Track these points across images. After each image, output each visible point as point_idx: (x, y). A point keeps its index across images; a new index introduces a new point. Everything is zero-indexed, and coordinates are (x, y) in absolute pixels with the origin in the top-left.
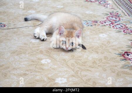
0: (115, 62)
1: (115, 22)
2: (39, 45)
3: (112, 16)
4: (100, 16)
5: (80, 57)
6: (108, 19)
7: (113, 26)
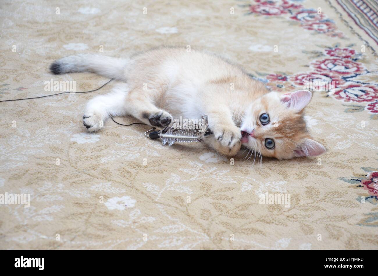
0: (340, 205)
1: (345, 78)
2: (99, 153)
3: (335, 60)
4: (294, 59)
5: (230, 189)
6: (320, 68)
7: (337, 89)
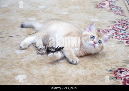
0: (102, 81)
1: (121, 31)
2: (22, 57)
3: (120, 24)
4: (105, 24)
5: (63, 73)
6: (113, 27)
7: (116, 35)
